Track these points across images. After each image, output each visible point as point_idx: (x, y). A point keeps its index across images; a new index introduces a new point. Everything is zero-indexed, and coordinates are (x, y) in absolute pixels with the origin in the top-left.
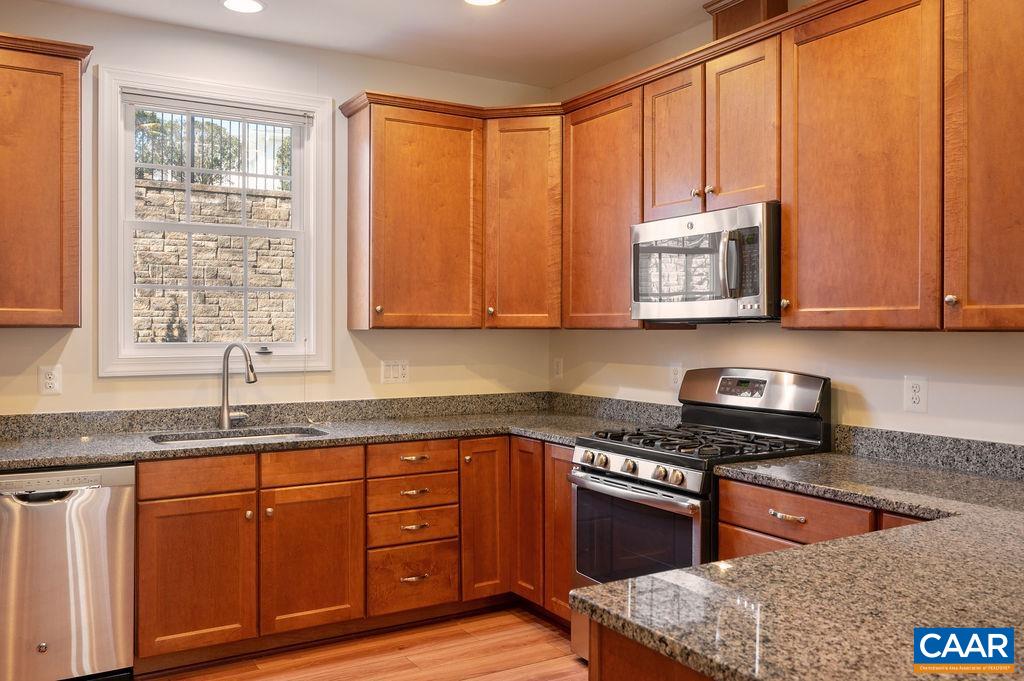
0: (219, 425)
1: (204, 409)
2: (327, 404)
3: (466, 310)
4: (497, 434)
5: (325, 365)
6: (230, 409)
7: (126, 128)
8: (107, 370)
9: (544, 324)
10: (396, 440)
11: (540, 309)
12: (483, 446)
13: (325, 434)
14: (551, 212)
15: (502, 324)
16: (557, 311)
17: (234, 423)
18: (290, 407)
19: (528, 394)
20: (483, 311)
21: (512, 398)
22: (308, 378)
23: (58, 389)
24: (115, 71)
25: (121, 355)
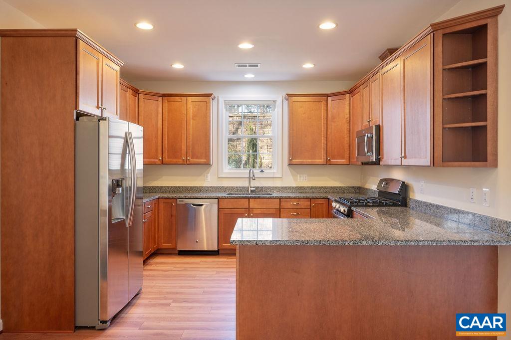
0: (248, 192)
1: (245, 187)
2: (280, 187)
3: (321, 159)
4: (323, 198)
5: (280, 176)
6: (251, 187)
7: (226, 110)
8: (220, 176)
9: (344, 163)
10: (289, 198)
11: (343, 158)
12: (319, 201)
13: (272, 194)
14: (346, 126)
15: (332, 163)
16: (348, 159)
17: (252, 191)
18: (269, 188)
19: (351, 187)
20: (327, 159)
21: (345, 188)
22: (275, 179)
23: (209, 180)
24: (222, 97)
25: (224, 172)
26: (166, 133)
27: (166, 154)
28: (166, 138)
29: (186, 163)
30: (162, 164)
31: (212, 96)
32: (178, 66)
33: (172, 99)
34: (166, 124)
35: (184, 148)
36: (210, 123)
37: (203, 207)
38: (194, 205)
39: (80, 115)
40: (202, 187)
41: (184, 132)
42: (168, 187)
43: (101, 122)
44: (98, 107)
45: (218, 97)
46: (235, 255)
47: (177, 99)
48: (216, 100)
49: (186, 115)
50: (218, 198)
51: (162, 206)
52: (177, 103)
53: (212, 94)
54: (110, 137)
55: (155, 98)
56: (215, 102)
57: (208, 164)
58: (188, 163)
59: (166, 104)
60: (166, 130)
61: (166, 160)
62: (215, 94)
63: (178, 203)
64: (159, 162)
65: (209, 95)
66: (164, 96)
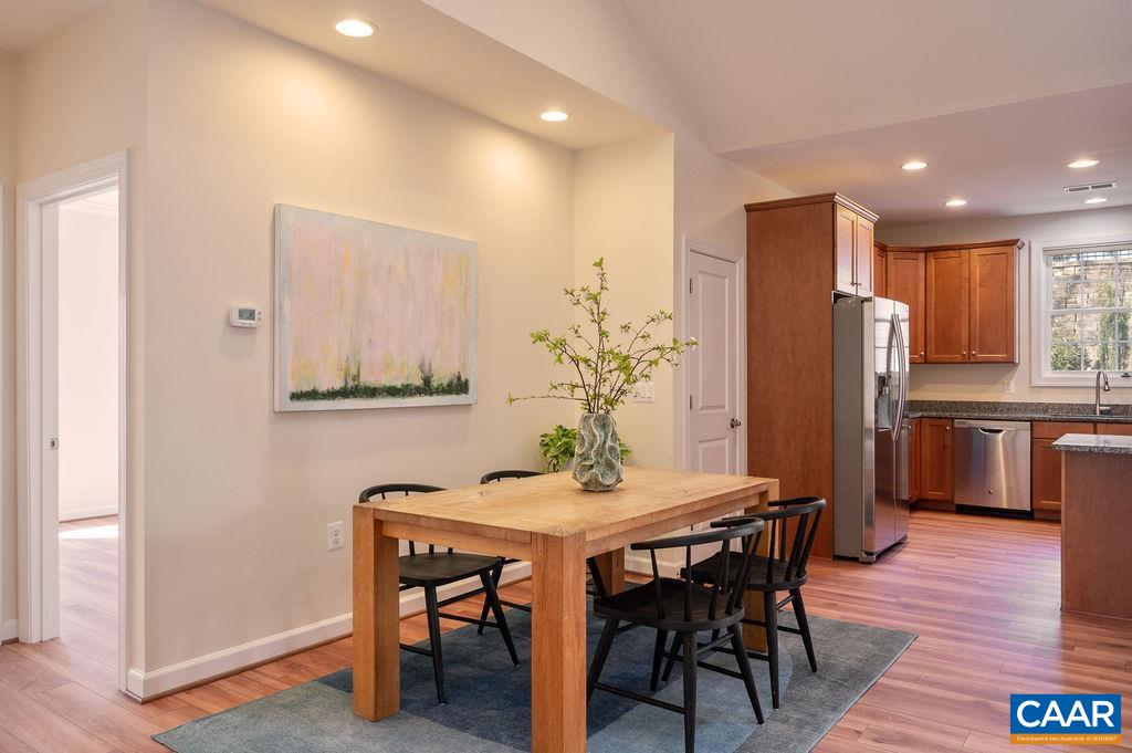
0: (1095, 412)
1: (1088, 405)
6: (1100, 406)
8: (1036, 383)
17: (1102, 411)
23: (1013, 390)
24: (1037, 243)
25: (1043, 376)
26: (931, 311)
27: (931, 347)
28: (931, 320)
29: (969, 361)
30: (926, 362)
31: (1018, 244)
32: (956, 203)
33: (943, 254)
34: (932, 296)
35: (965, 335)
36: (1013, 290)
37: (1001, 435)
38: (984, 430)
39: (838, 296)
40: (998, 403)
41: (965, 309)
42: (936, 402)
43: (865, 303)
44: (853, 284)
45: (1030, 242)
46: (1059, 522)
47: (952, 253)
48: (1026, 247)
49: (969, 279)
50: (1031, 421)
51: (927, 429)
52: (951, 260)
53: (1018, 240)
54: (876, 321)
55: (912, 255)
56: (1024, 253)
57: (1010, 363)
58: (972, 360)
59: (932, 262)
60: (932, 307)
61: (933, 356)
62: (1024, 238)
63: (956, 425)
64: (920, 360)
65: (1013, 243)
66: (927, 251)
